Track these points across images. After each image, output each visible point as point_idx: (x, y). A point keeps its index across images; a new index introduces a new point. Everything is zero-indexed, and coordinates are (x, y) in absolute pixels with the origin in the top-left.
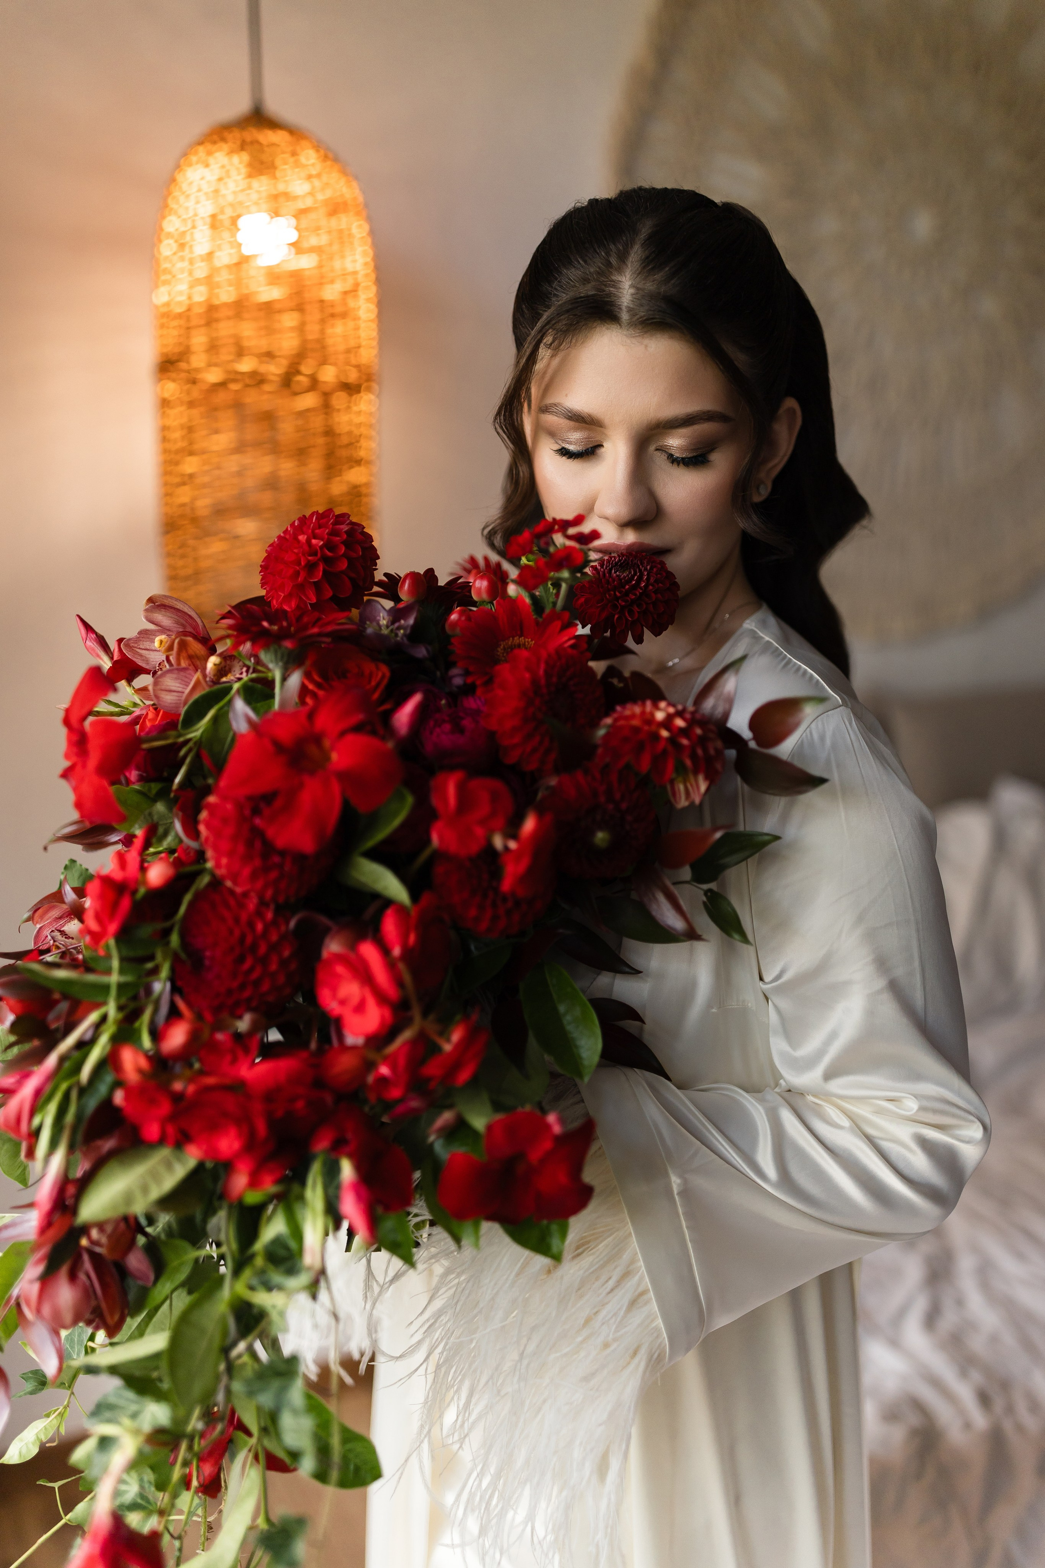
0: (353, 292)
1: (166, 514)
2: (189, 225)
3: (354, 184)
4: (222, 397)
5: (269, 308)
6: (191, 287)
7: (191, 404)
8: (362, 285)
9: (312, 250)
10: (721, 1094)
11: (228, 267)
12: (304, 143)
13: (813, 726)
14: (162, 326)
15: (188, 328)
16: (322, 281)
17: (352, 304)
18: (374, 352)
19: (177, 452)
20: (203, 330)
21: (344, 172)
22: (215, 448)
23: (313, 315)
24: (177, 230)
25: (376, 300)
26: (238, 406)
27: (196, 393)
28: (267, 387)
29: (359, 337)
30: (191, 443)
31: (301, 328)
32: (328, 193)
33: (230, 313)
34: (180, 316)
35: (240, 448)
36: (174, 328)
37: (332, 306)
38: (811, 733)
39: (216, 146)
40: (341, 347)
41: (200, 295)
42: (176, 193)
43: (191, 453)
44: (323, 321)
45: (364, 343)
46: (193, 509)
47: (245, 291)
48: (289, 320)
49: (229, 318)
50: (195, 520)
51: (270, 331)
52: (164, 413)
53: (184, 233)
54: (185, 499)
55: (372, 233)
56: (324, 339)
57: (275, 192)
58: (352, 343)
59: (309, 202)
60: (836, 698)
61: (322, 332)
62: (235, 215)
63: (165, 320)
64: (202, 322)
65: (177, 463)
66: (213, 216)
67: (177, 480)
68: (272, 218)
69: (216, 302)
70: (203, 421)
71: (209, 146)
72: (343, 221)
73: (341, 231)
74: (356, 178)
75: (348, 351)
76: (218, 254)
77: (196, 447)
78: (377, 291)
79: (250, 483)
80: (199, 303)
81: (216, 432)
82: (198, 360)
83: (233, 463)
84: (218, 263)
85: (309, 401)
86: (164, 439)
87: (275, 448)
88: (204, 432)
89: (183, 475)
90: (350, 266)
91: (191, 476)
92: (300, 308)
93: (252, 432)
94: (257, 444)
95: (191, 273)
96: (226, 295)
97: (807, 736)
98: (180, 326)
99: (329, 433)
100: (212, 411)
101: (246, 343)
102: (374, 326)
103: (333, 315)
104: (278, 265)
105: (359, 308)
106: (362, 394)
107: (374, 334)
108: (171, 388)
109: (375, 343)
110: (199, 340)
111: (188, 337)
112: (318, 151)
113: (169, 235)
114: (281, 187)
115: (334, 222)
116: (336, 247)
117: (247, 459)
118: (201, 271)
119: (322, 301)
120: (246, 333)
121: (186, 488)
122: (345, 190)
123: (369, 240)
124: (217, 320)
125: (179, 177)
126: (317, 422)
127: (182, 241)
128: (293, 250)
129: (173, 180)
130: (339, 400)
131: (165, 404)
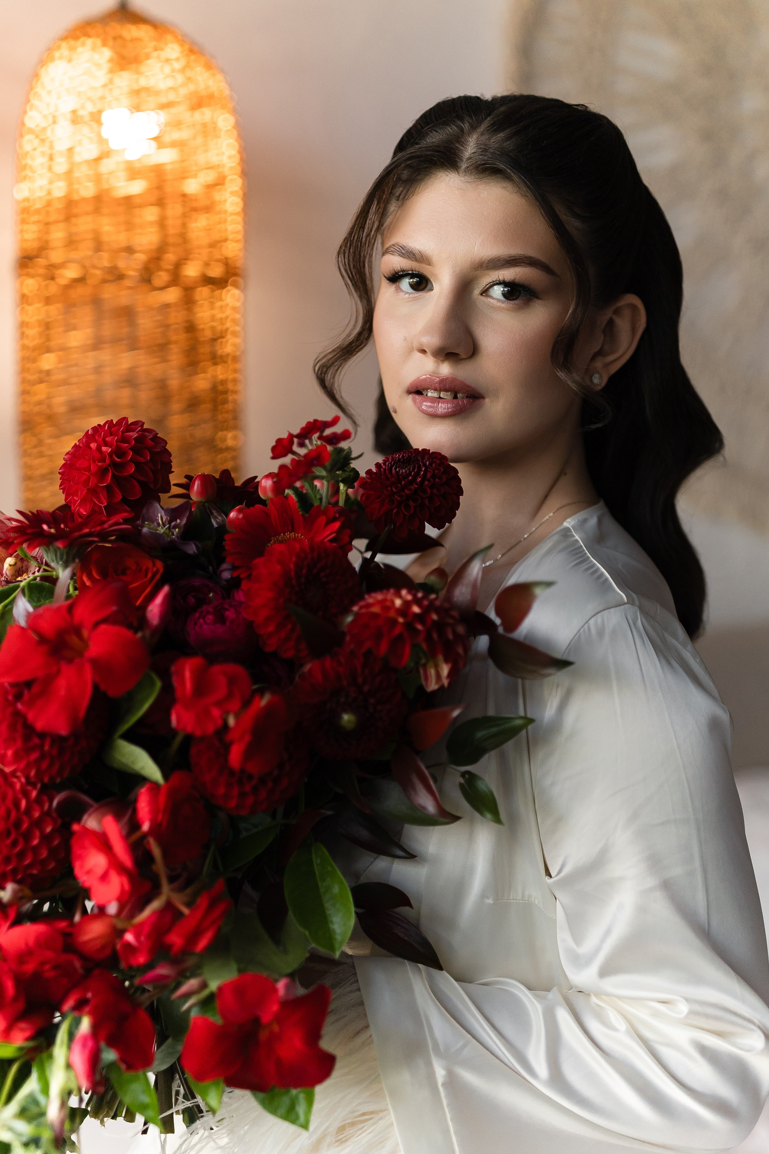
0: (220, 182)
1: (24, 412)
2: (51, 120)
3: (219, 77)
4: (80, 291)
5: (128, 202)
6: (51, 183)
7: (48, 301)
8: (230, 177)
9: (174, 144)
10: (500, 989)
11: (88, 162)
12: (169, 37)
13: (592, 622)
14: (23, 221)
15: (47, 224)
16: (183, 175)
17: (217, 196)
18: (240, 246)
19: (34, 349)
20: (61, 226)
21: (208, 66)
22: (74, 344)
23: (174, 210)
24: (37, 126)
25: (241, 193)
26: (96, 302)
27: (53, 289)
28: (127, 283)
29: (226, 230)
30: (48, 339)
31: (162, 223)
32: (192, 87)
33: (90, 208)
34: (38, 211)
35: (97, 344)
36: (34, 223)
37: (196, 200)
38: (589, 628)
39: (79, 42)
40: (205, 241)
41: (59, 190)
42: (39, 89)
43: (49, 350)
44: (184, 215)
45: (231, 237)
46: (49, 406)
47: (105, 186)
48: (151, 214)
49: (87, 213)
50: (50, 418)
51: (130, 226)
52: (23, 309)
53: (44, 129)
54: (42, 397)
55: (238, 126)
56: (185, 233)
57: (136, 87)
58: (216, 236)
59: (172, 97)
60: (621, 596)
61: (184, 225)
62: (95, 110)
63: (25, 216)
64: (62, 217)
65: (34, 361)
66: (74, 112)
67: (33, 377)
68: (132, 113)
69: (76, 197)
70: (60, 317)
71: (72, 42)
72: (206, 114)
73: (204, 125)
74: (222, 71)
75: (213, 245)
76: (77, 150)
77: (53, 344)
78: (243, 184)
79: (108, 378)
80: (59, 199)
81: (74, 328)
82: (56, 256)
83: (90, 360)
84: (77, 159)
85: (172, 295)
86: (23, 335)
87: (133, 344)
88: (61, 329)
89: (41, 372)
90: (214, 158)
91: (48, 373)
92: (160, 203)
93: (108, 329)
94: (116, 341)
95: (50, 169)
96: (87, 190)
97: (584, 631)
98: (38, 222)
99: (191, 328)
100: (70, 306)
101: (105, 238)
102: (239, 219)
103: (195, 210)
104: (139, 160)
105: (225, 201)
106: (229, 288)
107: (240, 227)
108: (31, 284)
109: (240, 237)
110: (58, 235)
111: (47, 233)
112: (182, 45)
113: (31, 131)
114: (143, 82)
115: (198, 116)
116: (199, 140)
117: (105, 355)
118: (61, 166)
119: (184, 195)
120: (106, 229)
121: (42, 386)
122: (211, 83)
123: (235, 132)
124: (76, 216)
125: (43, 72)
126: (177, 317)
127: (42, 137)
128: (154, 144)
129: (36, 75)
130: (203, 293)
131: (24, 299)
